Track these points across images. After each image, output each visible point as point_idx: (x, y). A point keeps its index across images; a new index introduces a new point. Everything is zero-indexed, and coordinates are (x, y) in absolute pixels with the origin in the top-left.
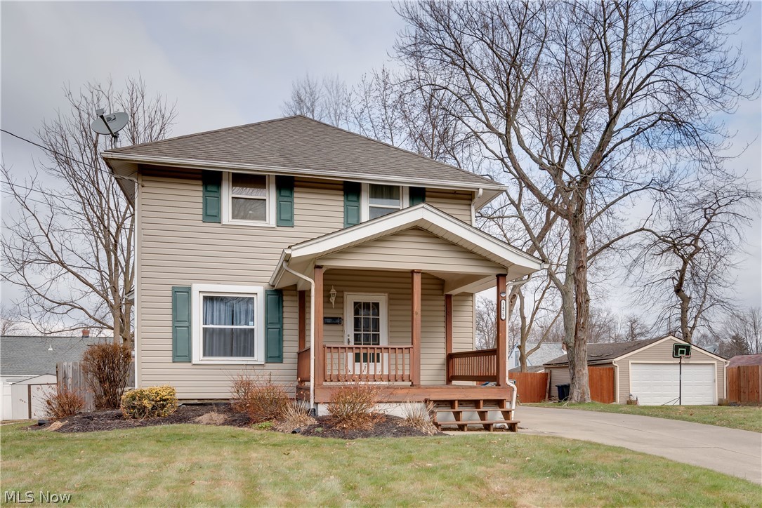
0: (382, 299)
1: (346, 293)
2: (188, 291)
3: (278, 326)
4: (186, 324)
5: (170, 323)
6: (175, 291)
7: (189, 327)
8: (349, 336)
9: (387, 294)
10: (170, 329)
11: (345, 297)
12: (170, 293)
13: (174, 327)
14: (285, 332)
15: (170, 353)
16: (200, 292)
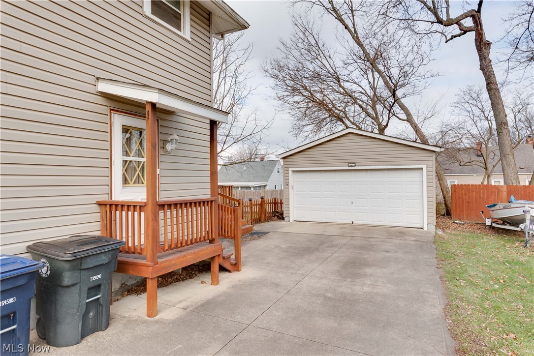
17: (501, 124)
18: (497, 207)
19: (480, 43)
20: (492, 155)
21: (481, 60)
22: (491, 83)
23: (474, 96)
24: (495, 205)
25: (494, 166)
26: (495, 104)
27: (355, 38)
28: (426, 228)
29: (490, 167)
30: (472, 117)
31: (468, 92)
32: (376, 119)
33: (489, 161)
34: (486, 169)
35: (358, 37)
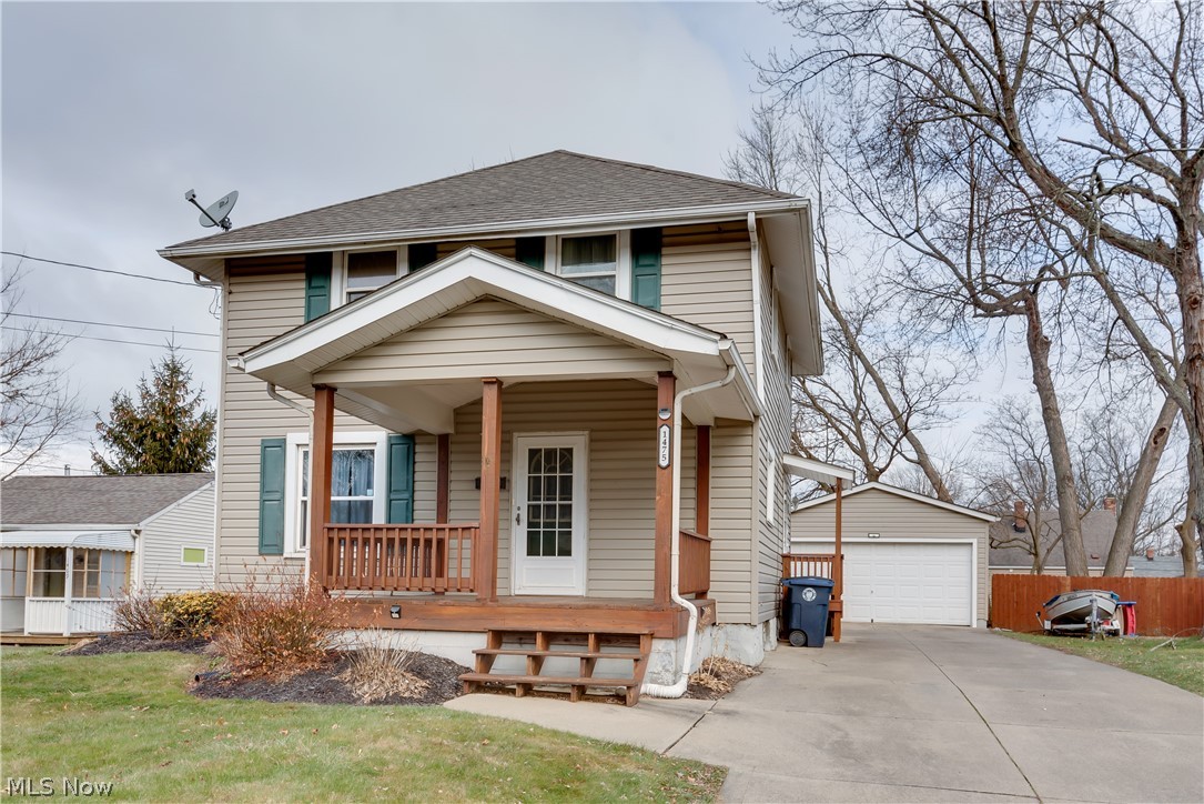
0: (577, 442)
1: (516, 434)
2: (282, 444)
3: (406, 495)
4: (277, 496)
5: (257, 495)
6: (265, 446)
7: (282, 500)
8: (519, 509)
9: (586, 432)
10: (257, 505)
11: (514, 440)
12: (258, 450)
13: (263, 501)
14: (417, 505)
15: (256, 541)
16: (298, 445)
17: (1064, 479)
18: (1061, 600)
19: (1035, 341)
20: (1045, 528)
21: (1035, 368)
22: (1049, 408)
23: (1017, 415)
24: (1057, 598)
25: (1049, 551)
26: (1055, 445)
27: (831, 304)
28: (975, 626)
29: (1042, 552)
30: (1013, 455)
31: (1007, 406)
32: (862, 453)
33: (1040, 540)
34: (1036, 555)
35: (834, 304)
